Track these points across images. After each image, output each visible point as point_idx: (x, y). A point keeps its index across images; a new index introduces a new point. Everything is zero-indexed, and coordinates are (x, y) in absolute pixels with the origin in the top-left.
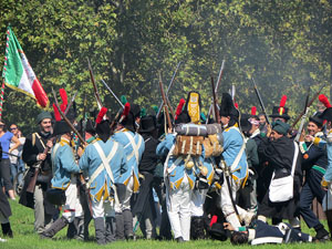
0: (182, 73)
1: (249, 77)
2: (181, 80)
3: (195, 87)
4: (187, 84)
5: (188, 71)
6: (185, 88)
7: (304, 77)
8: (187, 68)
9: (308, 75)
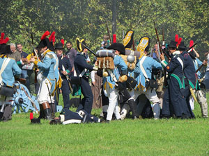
0: (19, 16)
1: (61, 19)
2: (18, 21)
3: (27, 25)
4: (22, 23)
5: (22, 15)
6: (21, 26)
7: (96, 19)
8: (22, 13)
9: (98, 18)
